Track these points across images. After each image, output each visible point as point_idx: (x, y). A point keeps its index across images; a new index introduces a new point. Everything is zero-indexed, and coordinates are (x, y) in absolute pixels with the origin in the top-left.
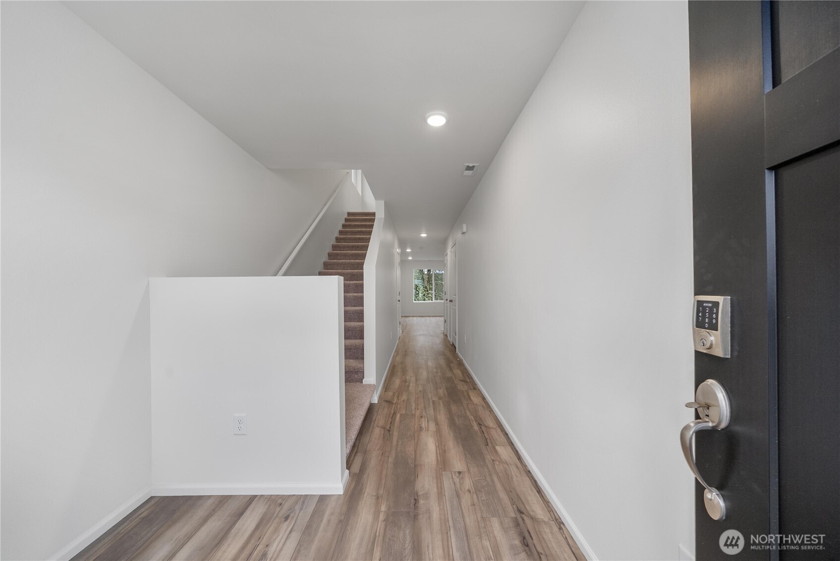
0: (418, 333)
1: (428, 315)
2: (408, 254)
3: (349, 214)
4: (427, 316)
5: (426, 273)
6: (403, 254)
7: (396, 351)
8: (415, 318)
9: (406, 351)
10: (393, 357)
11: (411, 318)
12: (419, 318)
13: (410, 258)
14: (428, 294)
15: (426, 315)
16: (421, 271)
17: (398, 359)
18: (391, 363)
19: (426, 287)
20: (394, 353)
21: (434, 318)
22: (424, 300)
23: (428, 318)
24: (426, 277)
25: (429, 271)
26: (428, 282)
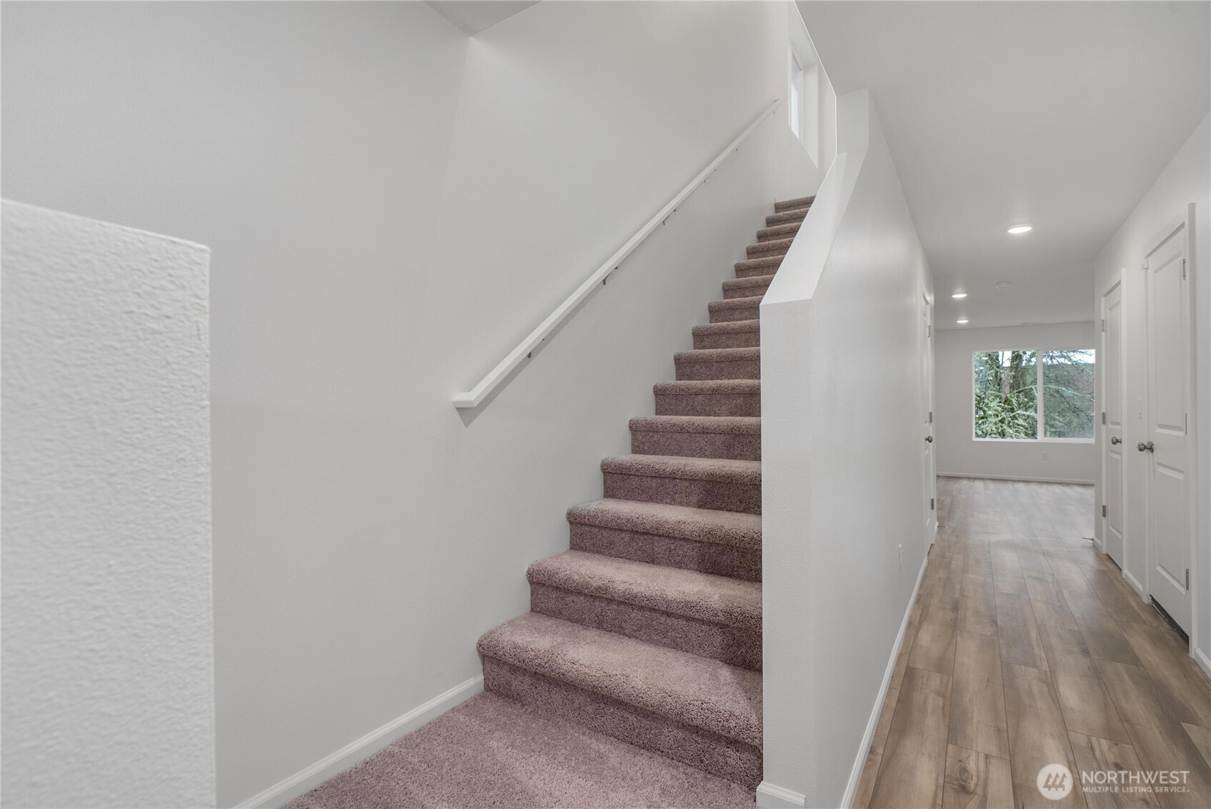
0: (994, 538)
1: (1022, 477)
2: (956, 309)
3: (778, 207)
4: (1019, 481)
5: (1007, 364)
6: (943, 309)
7: (918, 600)
8: (978, 484)
9: (956, 608)
10: (910, 624)
11: (965, 482)
12: (991, 485)
13: (963, 321)
14: (1014, 418)
15: (1016, 477)
16: (993, 360)
17: (925, 637)
18: (900, 656)
19: (1007, 401)
20: (914, 609)
21: (1045, 487)
22: (1003, 434)
23: (1021, 486)
24: (1006, 376)
25: (1017, 358)
26: (1012, 387)
